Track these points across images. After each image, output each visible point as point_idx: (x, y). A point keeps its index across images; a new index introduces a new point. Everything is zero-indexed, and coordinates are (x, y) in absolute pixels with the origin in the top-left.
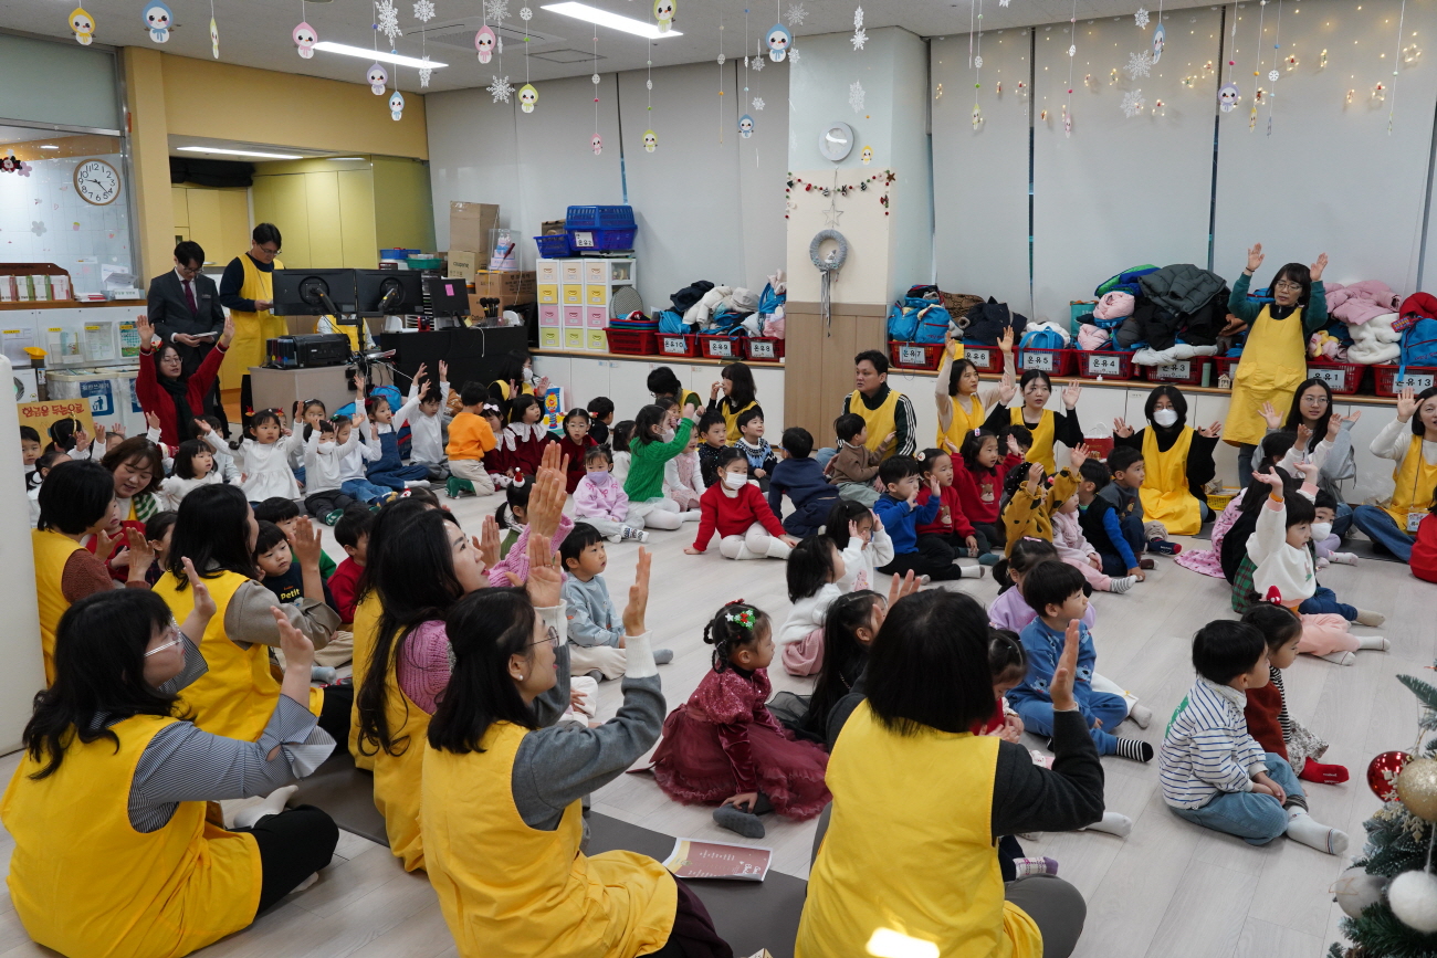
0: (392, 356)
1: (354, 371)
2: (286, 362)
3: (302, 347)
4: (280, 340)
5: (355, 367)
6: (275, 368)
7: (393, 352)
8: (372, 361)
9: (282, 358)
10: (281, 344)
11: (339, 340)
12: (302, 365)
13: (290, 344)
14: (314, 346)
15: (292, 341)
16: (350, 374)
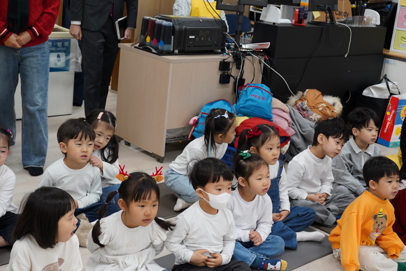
0: (264, 49)
1: (228, 63)
2: (162, 46)
3: (180, 31)
4: (158, 21)
5: (230, 59)
6: (150, 51)
7: (267, 45)
8: (246, 54)
9: (158, 41)
10: (160, 26)
11: (217, 27)
12: (176, 51)
13: (169, 27)
14: (193, 32)
15: (171, 24)
16: (224, 66)
